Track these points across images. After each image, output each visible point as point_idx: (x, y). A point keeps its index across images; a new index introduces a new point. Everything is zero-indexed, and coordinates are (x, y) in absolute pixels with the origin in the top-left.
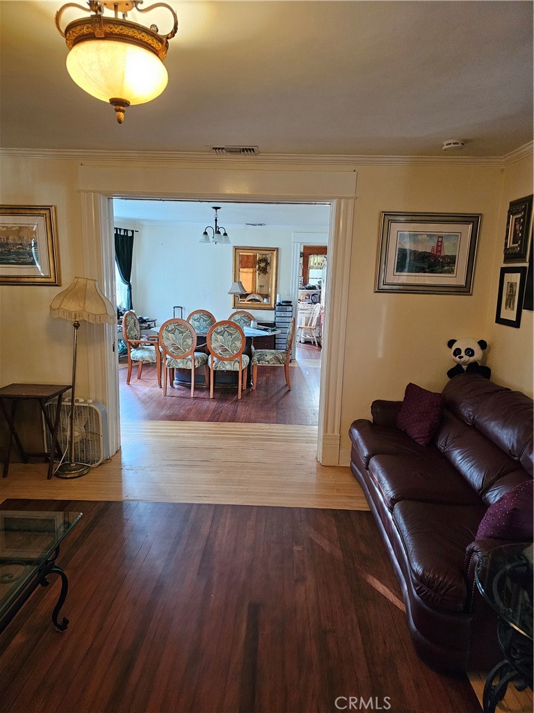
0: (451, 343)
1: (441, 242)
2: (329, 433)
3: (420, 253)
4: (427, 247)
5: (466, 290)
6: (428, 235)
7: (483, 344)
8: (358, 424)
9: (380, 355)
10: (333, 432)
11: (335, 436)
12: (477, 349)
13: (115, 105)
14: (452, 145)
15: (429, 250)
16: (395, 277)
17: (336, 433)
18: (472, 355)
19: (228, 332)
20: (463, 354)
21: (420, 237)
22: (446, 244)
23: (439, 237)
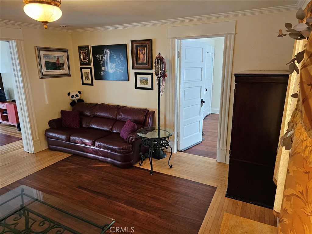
0: (69, 94)
1: (58, 58)
2: (35, 139)
3: (53, 63)
4: (54, 60)
5: (69, 75)
6: (54, 56)
7: (80, 92)
8: (47, 131)
9: (47, 103)
10: (36, 138)
11: (38, 139)
12: (78, 94)
13: (44, 23)
14: (65, 27)
15: (55, 62)
16: (45, 72)
17: (38, 138)
18: (78, 96)
20: (75, 97)
21: (51, 57)
22: (60, 59)
23: (57, 57)
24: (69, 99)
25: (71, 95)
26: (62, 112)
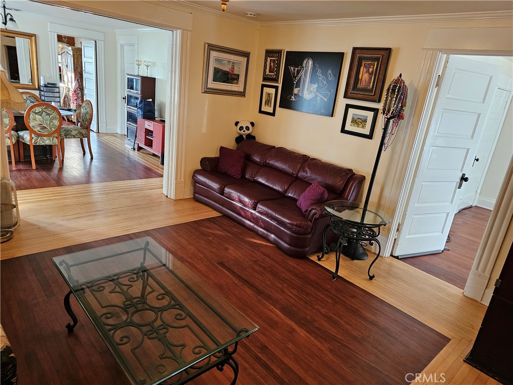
0: (237, 123)
2: (178, 180)
3: (224, 71)
4: (226, 68)
5: (243, 94)
6: (228, 61)
7: (252, 124)
8: (197, 172)
9: (204, 130)
10: (181, 179)
12: (250, 126)
14: (253, 16)
15: (228, 71)
16: (212, 84)
17: (182, 180)
18: (248, 130)
19: (46, 112)
20: (244, 129)
21: (224, 62)
22: (235, 68)
23: (233, 63)
24: (235, 132)
25: (239, 126)
26: (222, 150)
